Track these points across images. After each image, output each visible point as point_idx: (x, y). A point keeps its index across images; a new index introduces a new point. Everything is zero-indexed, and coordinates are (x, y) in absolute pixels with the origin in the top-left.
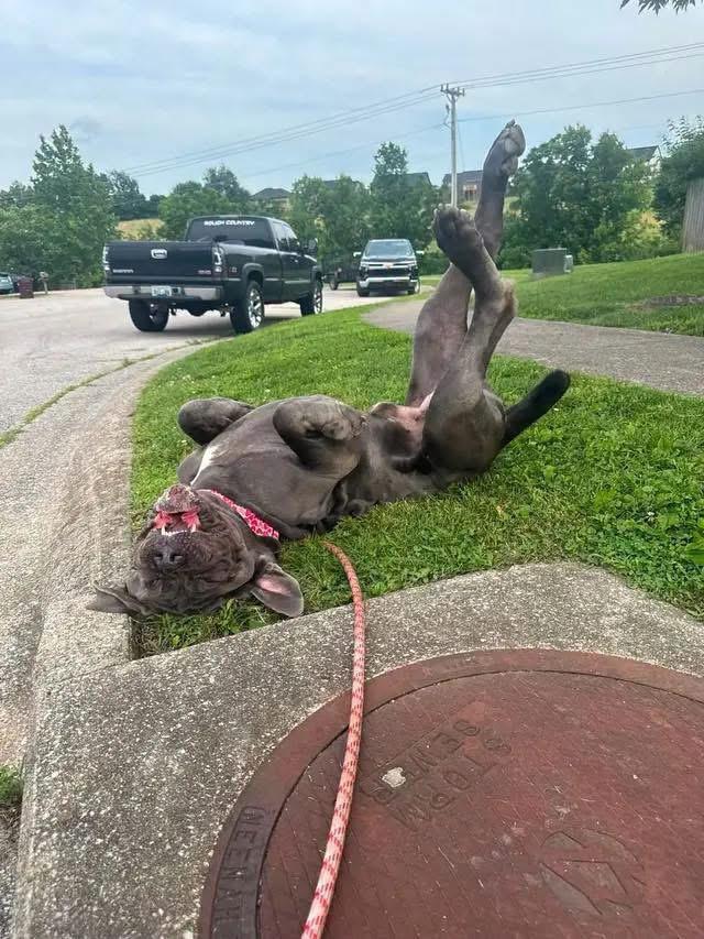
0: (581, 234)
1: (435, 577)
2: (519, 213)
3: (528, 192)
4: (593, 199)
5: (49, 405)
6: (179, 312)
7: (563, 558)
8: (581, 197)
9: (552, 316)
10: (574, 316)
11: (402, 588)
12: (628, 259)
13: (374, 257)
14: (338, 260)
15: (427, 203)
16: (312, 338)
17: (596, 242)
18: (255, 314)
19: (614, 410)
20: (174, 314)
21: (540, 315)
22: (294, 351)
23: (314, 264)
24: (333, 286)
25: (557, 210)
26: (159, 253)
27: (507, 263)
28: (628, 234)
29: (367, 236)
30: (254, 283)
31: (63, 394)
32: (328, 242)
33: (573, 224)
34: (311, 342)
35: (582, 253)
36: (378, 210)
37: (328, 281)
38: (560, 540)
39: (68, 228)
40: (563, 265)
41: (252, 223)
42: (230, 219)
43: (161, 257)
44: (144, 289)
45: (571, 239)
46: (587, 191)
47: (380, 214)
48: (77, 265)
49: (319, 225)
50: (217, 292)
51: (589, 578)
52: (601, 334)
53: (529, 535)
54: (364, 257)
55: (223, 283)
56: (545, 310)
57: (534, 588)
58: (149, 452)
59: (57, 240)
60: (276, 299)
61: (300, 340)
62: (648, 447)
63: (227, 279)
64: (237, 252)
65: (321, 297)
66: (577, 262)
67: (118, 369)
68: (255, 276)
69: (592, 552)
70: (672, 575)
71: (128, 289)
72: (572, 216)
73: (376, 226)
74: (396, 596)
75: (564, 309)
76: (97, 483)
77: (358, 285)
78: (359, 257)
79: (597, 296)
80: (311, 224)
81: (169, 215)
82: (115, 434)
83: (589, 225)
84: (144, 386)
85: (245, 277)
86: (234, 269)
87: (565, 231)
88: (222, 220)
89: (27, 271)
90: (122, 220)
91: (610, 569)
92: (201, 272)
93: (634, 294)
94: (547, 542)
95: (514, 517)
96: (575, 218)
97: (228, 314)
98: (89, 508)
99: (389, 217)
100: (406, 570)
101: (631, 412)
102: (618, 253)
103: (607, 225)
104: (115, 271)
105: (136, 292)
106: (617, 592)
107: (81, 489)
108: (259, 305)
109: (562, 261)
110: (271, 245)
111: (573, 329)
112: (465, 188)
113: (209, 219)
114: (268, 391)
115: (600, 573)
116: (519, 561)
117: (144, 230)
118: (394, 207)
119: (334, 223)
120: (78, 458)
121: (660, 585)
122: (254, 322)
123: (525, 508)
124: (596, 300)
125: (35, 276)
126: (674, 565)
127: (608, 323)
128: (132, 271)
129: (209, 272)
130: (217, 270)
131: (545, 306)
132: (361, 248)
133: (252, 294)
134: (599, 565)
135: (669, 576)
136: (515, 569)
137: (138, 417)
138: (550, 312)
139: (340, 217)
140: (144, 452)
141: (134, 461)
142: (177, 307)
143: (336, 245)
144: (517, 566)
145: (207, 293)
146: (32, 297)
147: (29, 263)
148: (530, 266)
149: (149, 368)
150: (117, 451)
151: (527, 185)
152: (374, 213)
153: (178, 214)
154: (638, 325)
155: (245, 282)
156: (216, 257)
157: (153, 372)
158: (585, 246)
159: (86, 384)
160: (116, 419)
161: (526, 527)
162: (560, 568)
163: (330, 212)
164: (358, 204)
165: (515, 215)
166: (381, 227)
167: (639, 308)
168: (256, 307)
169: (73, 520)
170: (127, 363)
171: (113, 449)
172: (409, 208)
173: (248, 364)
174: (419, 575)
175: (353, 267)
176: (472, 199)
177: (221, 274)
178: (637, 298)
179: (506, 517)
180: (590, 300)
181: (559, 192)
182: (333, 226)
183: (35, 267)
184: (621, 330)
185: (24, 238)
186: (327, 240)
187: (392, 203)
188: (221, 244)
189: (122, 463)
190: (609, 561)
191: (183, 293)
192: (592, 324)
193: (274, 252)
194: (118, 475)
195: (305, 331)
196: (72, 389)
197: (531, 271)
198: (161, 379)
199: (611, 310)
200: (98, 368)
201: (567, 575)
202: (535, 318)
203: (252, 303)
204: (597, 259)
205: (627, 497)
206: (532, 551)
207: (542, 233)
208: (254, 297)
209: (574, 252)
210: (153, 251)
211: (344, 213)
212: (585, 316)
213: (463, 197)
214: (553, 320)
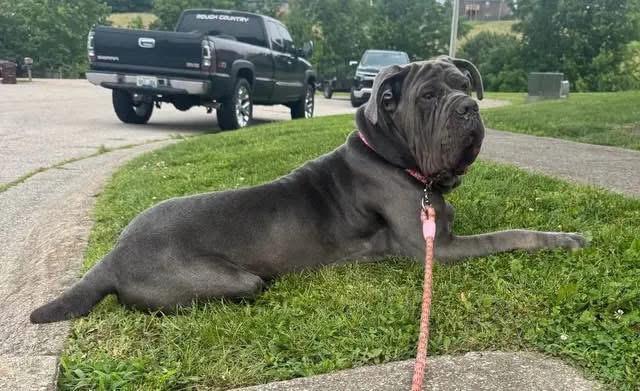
0: (580, 62)
1: (387, 358)
2: (519, 36)
3: (530, 15)
4: (595, 28)
5: (15, 183)
6: (164, 105)
7: (521, 347)
8: (583, 24)
9: (541, 132)
10: (564, 134)
11: (350, 367)
12: (624, 90)
13: (369, 67)
14: (334, 70)
15: (429, 18)
16: (296, 135)
17: (594, 70)
18: (242, 113)
19: (590, 215)
20: (158, 106)
21: (530, 131)
22: (276, 146)
23: (308, 67)
24: (327, 94)
25: (558, 36)
26: (147, 42)
27: (504, 85)
28: (627, 65)
29: (365, 47)
30: (243, 80)
31: (32, 174)
32: (326, 51)
33: (573, 51)
34: (294, 139)
35: (580, 80)
36: (377, 22)
37: (321, 89)
38: (520, 329)
39: (58, 15)
40: (558, 91)
41: (246, 20)
42: (224, 14)
43: (150, 46)
44: (129, 79)
45: (570, 67)
46: (589, 18)
47: (379, 25)
48: (65, 53)
49: (317, 32)
50: (204, 86)
51: (544, 367)
52: (588, 150)
53: (489, 324)
54: (360, 67)
55: (210, 78)
56: (534, 126)
57: (486, 372)
58: (109, 229)
59: (44, 26)
60: (266, 99)
61: (285, 138)
62: (621, 248)
63: (214, 74)
64: (227, 48)
65: (313, 102)
66: (573, 89)
67: (93, 156)
68: (245, 73)
69: (550, 342)
70: (632, 367)
71: (112, 78)
72: (572, 43)
73: (375, 37)
74: (343, 374)
75: (554, 126)
76: (49, 256)
77: (353, 95)
78: (355, 66)
79: (587, 117)
80: (310, 29)
81: (163, 11)
82: (77, 212)
83: (588, 54)
84: (115, 170)
85: (235, 74)
86: (224, 65)
87: (564, 58)
88: (215, 14)
89: (11, 56)
90: (114, 11)
91: (568, 360)
92: (189, 64)
93: (625, 117)
94: (507, 331)
95: (476, 306)
96: (575, 47)
97: (214, 111)
98: (36, 280)
99: (389, 30)
100: (358, 351)
101: (607, 217)
102: (616, 84)
103: (607, 53)
104: (100, 57)
105: (121, 81)
106: (573, 381)
107: (33, 261)
108: (247, 104)
109: (559, 85)
110: (264, 44)
111: (562, 145)
112: (467, 8)
113: (202, 13)
114: (242, 179)
115: (556, 363)
116: (476, 348)
117: (134, 22)
118: (394, 21)
119: (332, 31)
120: (36, 233)
121: (618, 376)
122: (241, 121)
123: (490, 298)
124: (587, 120)
125: (20, 61)
126: (635, 358)
127: (597, 141)
128: (117, 58)
129: (197, 65)
130: (206, 64)
131: (535, 122)
132: (358, 58)
133: (241, 92)
134: (558, 355)
135: (628, 369)
136: (471, 355)
137: (105, 197)
138: (539, 129)
139: (339, 25)
140: (102, 229)
141: (91, 236)
142: (161, 100)
143: (333, 54)
144: (473, 353)
145: (194, 87)
146: (14, 82)
147: (13, 46)
148: (526, 91)
149: (125, 156)
150: (76, 228)
151: (531, 9)
152: (374, 24)
153: (172, 10)
154: (626, 145)
155: (234, 79)
156: (205, 50)
157: (129, 158)
158: (583, 74)
159: (59, 166)
160: (80, 198)
161: (487, 316)
162: (517, 356)
163: (329, 19)
164: (358, 14)
165: (515, 38)
166: (380, 38)
167: (627, 129)
168: (244, 107)
169: (19, 290)
170: (103, 150)
171: (72, 226)
172: (409, 23)
173: (227, 155)
174: (371, 356)
175: (348, 78)
176: (473, 19)
177: (209, 69)
178: (627, 122)
179: (469, 306)
180: (581, 119)
181: (562, 19)
182: (331, 35)
183: (19, 52)
184: (609, 148)
185: (11, 21)
186: (324, 48)
187: (394, 17)
188: (211, 38)
189: (79, 239)
190: (568, 352)
191: (169, 84)
192: (580, 141)
193: (267, 51)
194: (72, 249)
195: (290, 129)
196: (41, 170)
197: (526, 94)
198: (134, 165)
199: (600, 130)
200: (74, 153)
201: (523, 364)
202: (525, 133)
203: (240, 101)
204: (593, 88)
205: (593, 291)
206: (490, 338)
207: (541, 58)
208: (243, 95)
209: (572, 80)
210: (141, 40)
211: (343, 21)
212: (574, 134)
213: (465, 16)
214: (542, 135)
